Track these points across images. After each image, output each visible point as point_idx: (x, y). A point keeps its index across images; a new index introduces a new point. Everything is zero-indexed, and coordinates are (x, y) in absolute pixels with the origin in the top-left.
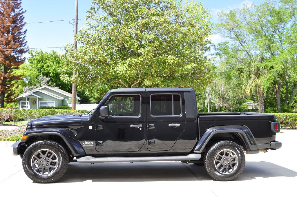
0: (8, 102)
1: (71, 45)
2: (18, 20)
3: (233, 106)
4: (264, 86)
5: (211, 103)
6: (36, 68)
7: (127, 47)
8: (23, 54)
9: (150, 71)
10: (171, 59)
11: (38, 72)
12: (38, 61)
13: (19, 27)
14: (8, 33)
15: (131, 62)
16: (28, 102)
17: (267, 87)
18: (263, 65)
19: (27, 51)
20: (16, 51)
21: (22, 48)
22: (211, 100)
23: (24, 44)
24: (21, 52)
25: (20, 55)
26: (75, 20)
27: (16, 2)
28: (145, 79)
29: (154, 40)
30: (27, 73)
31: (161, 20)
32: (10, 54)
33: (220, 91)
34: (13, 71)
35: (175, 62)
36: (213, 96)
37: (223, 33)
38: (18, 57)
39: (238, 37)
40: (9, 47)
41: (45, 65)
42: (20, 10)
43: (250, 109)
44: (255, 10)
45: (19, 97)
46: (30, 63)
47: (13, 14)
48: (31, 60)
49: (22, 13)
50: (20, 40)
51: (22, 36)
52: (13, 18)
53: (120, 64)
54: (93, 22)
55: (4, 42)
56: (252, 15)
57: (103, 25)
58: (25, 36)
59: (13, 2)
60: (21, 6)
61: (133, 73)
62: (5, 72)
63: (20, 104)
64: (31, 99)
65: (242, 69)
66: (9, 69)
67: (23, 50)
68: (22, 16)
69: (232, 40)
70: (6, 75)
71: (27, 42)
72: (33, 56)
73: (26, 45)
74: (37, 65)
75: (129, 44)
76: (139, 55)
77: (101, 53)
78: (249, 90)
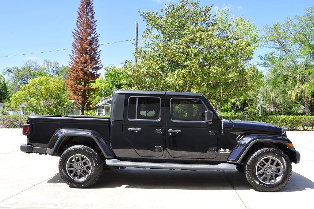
0: (88, 110)
1: (130, 61)
2: (93, 42)
3: (283, 110)
4: (309, 91)
5: (262, 107)
6: (111, 81)
7: (175, 60)
8: (98, 70)
9: (196, 80)
10: (215, 69)
11: (112, 85)
12: (112, 75)
13: (95, 48)
14: (86, 53)
15: (179, 73)
16: (103, 110)
17: (312, 92)
18: (307, 71)
19: (101, 67)
20: (93, 68)
21: (98, 65)
22: (263, 105)
23: (99, 62)
24: (97, 68)
25: (96, 71)
26: (136, 40)
27: (92, 28)
28: (192, 87)
29: (199, 53)
30: (103, 86)
31: (204, 36)
32: (88, 71)
33: (270, 97)
34: (90, 85)
35: (218, 72)
36: (265, 102)
37: (269, 44)
38: (94, 73)
39: (283, 47)
40: (87, 65)
41: (117, 79)
42: (95, 35)
43: (301, 113)
44: (298, 21)
45: (96, 106)
46: (106, 77)
47: (89, 38)
48: (107, 74)
49: (96, 37)
50: (96, 59)
51: (97, 56)
52: (90, 42)
53: (170, 75)
54: (148, 41)
55: (83, 61)
56: (295, 26)
57: (156, 42)
58: (100, 56)
59: (89, 29)
60: (95, 32)
61: (181, 83)
62: (85, 86)
63: (97, 111)
64: (105, 107)
65: (288, 76)
66: (88, 83)
67: (98, 66)
68: (97, 39)
69: (277, 50)
70: (85, 88)
71: (101, 60)
72: (108, 71)
73: (100, 62)
74: (111, 79)
75: (176, 58)
76: (185, 67)
77: (154, 66)
78: (295, 95)
